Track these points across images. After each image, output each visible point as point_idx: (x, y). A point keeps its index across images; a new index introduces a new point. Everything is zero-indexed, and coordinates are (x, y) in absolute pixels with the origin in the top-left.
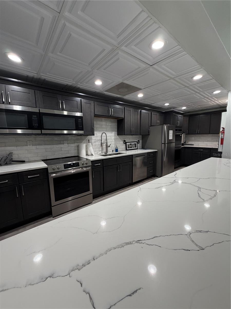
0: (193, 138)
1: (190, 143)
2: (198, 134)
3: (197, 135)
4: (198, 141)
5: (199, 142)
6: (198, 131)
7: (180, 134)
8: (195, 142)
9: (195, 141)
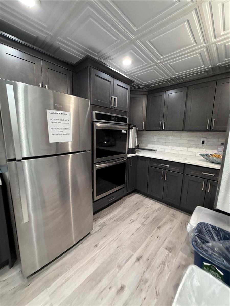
0: (155, 138)
1: (150, 147)
2: (162, 130)
3: (161, 132)
4: (163, 145)
5: (166, 147)
6: (162, 124)
7: (123, 129)
8: (159, 146)
9: (158, 143)
